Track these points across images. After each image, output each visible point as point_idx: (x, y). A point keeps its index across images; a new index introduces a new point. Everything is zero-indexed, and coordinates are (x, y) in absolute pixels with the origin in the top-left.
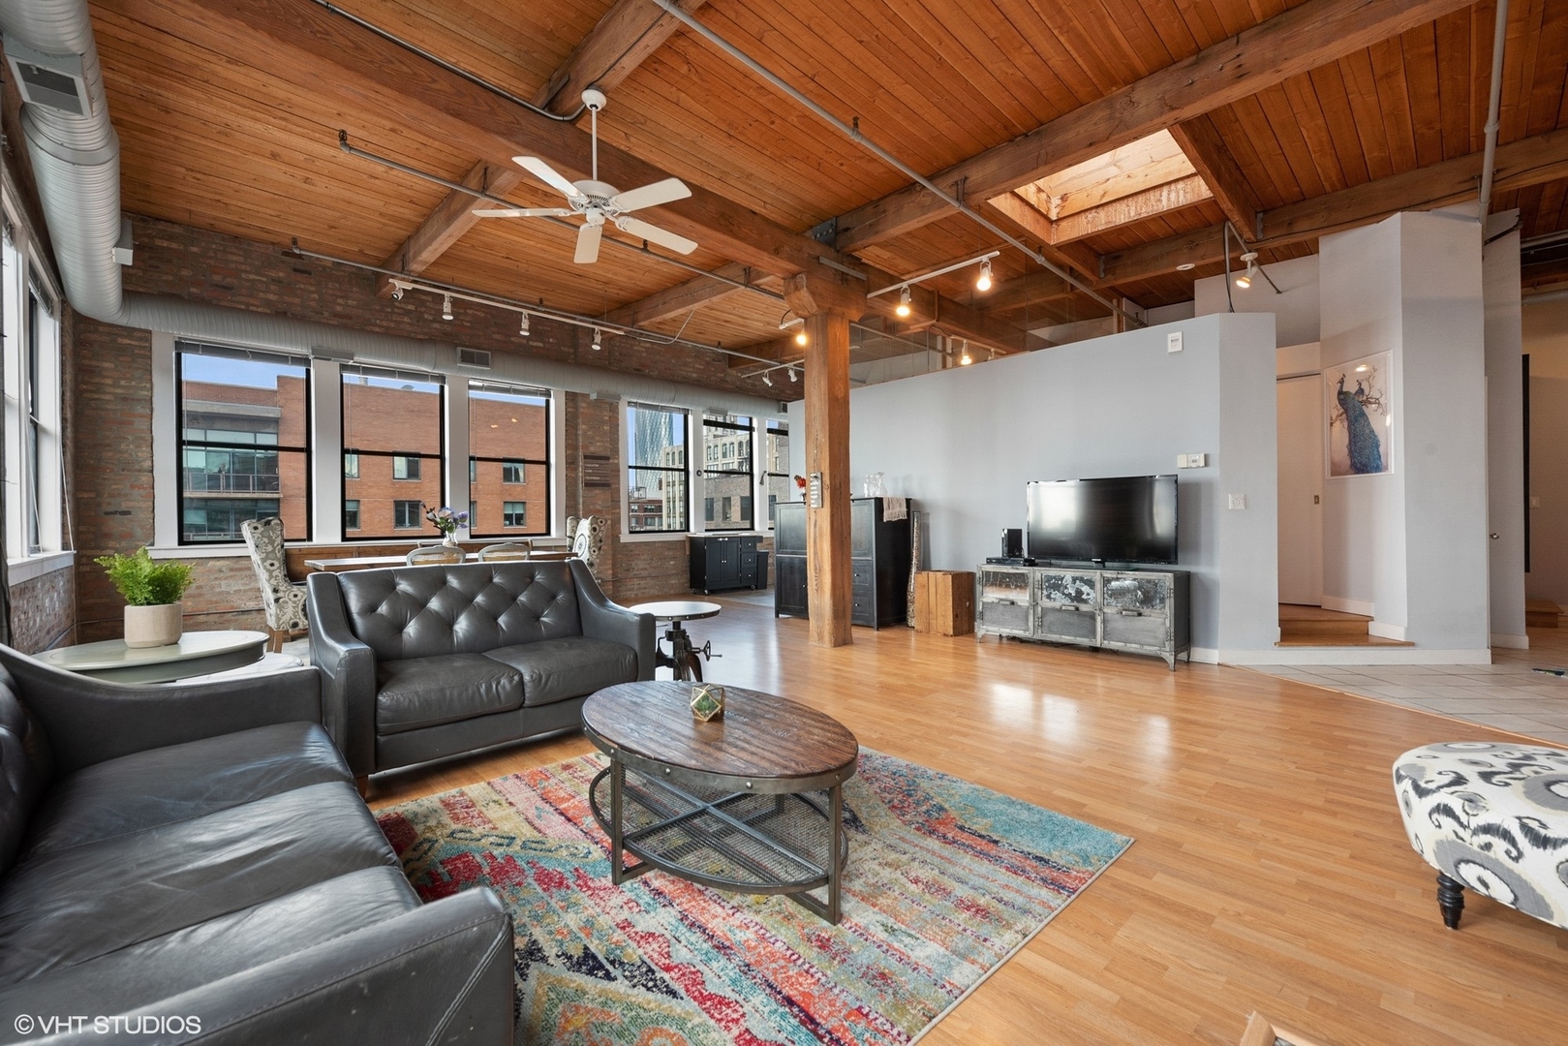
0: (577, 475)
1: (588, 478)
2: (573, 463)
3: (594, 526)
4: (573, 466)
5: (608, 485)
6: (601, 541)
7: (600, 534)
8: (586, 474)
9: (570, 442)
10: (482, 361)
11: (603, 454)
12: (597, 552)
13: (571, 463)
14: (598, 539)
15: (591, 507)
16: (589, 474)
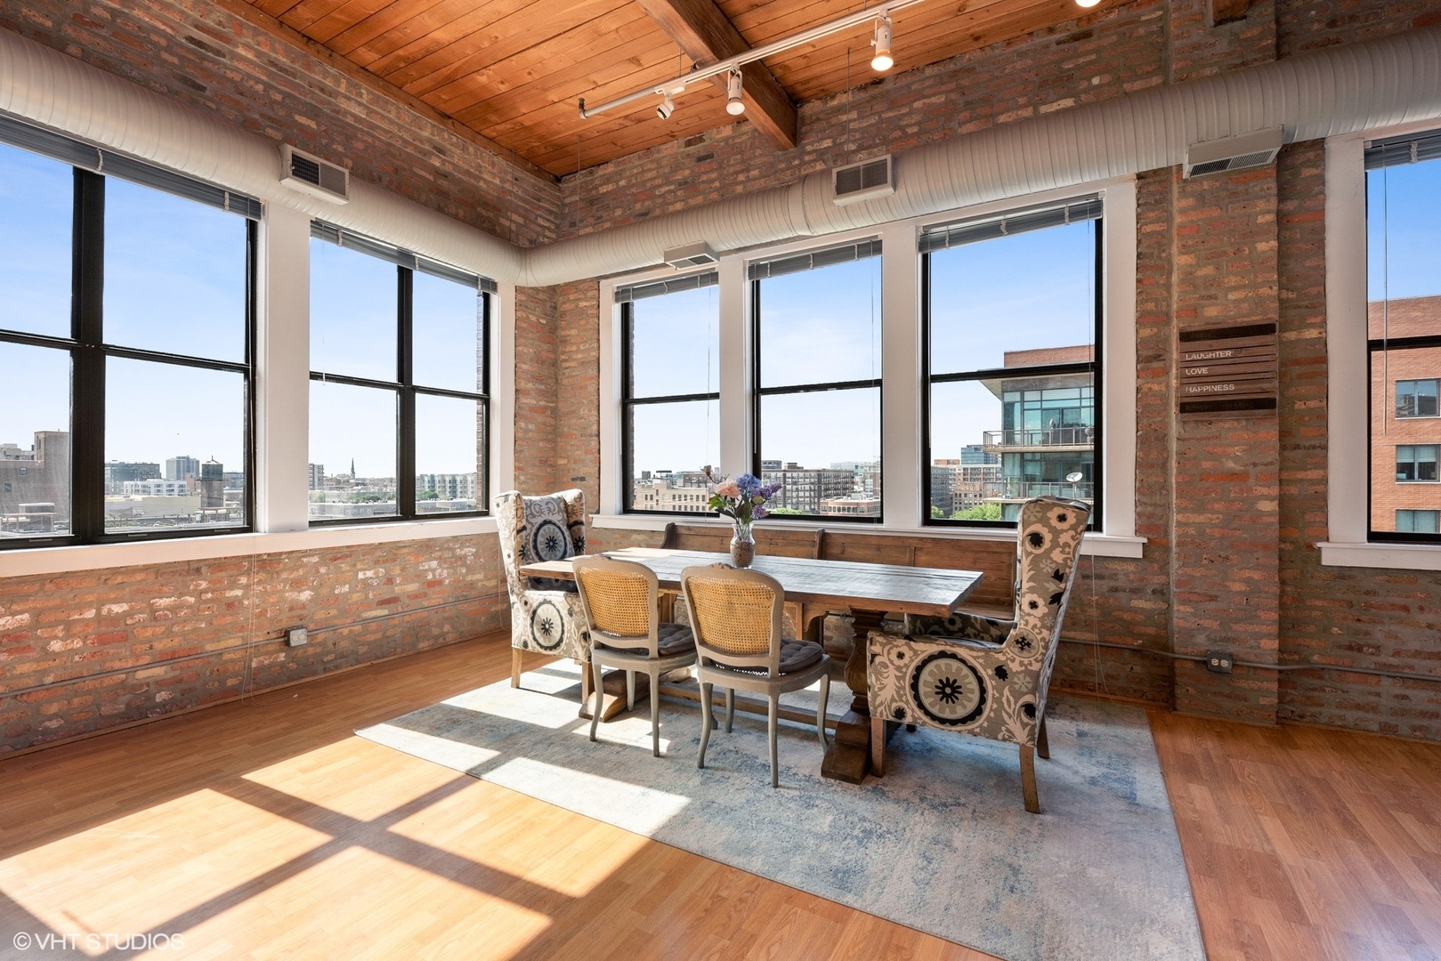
0: (1168, 386)
1: (1193, 390)
2: (1158, 357)
3: (1037, 528)
4: (1155, 365)
5: (1269, 404)
6: (1058, 576)
7: (1057, 556)
8: (1185, 380)
9: (1151, 306)
10: (873, 177)
11: (1256, 319)
12: (1043, 609)
13: (1149, 358)
14: (1048, 569)
15: (1207, 465)
16: (1200, 381)
